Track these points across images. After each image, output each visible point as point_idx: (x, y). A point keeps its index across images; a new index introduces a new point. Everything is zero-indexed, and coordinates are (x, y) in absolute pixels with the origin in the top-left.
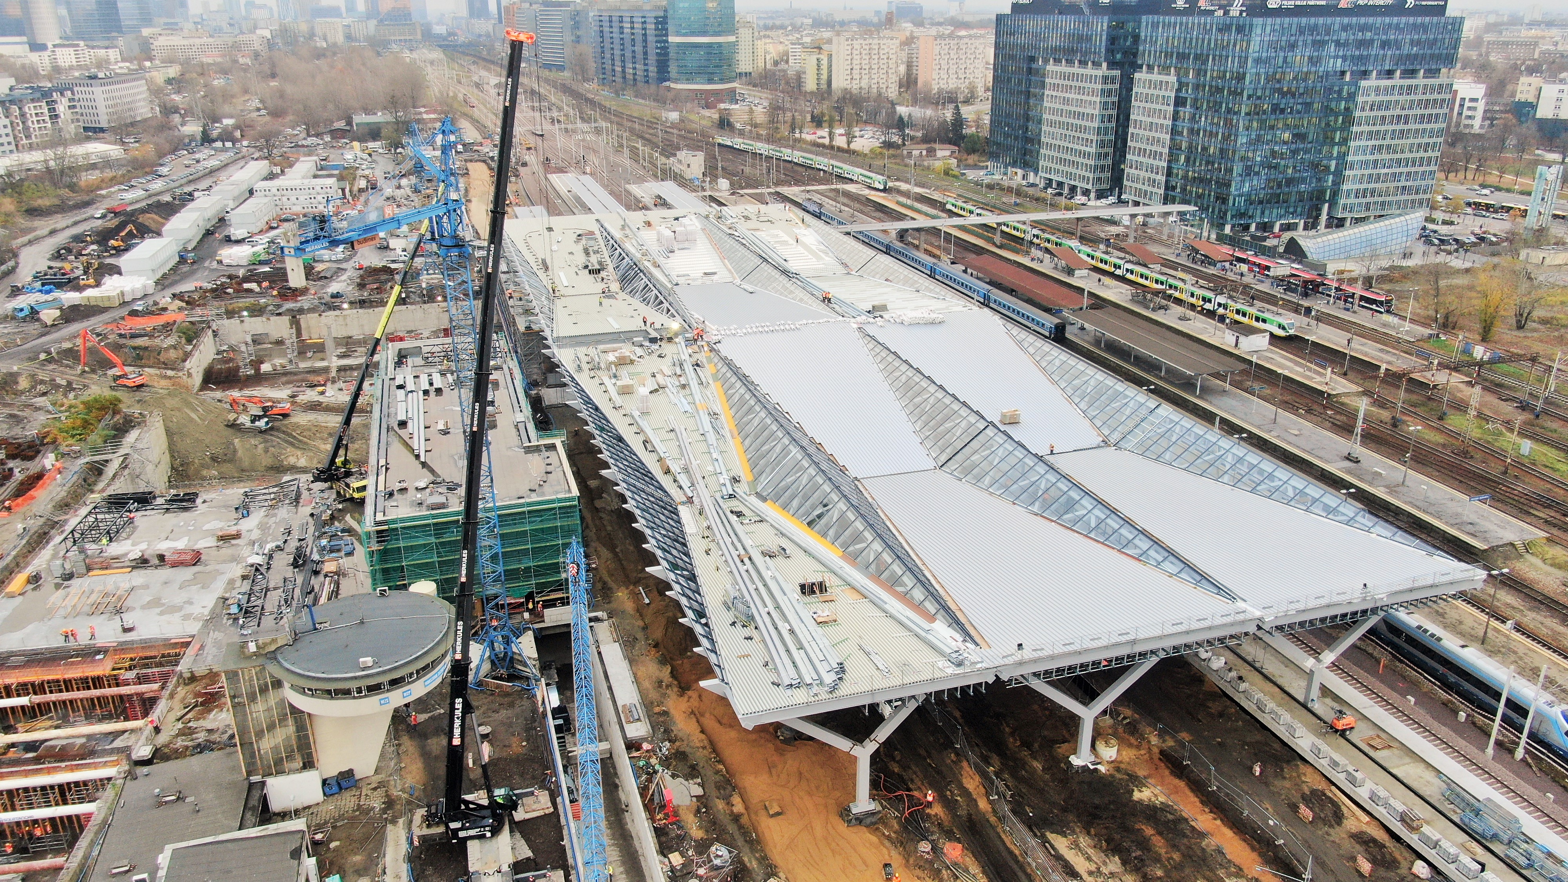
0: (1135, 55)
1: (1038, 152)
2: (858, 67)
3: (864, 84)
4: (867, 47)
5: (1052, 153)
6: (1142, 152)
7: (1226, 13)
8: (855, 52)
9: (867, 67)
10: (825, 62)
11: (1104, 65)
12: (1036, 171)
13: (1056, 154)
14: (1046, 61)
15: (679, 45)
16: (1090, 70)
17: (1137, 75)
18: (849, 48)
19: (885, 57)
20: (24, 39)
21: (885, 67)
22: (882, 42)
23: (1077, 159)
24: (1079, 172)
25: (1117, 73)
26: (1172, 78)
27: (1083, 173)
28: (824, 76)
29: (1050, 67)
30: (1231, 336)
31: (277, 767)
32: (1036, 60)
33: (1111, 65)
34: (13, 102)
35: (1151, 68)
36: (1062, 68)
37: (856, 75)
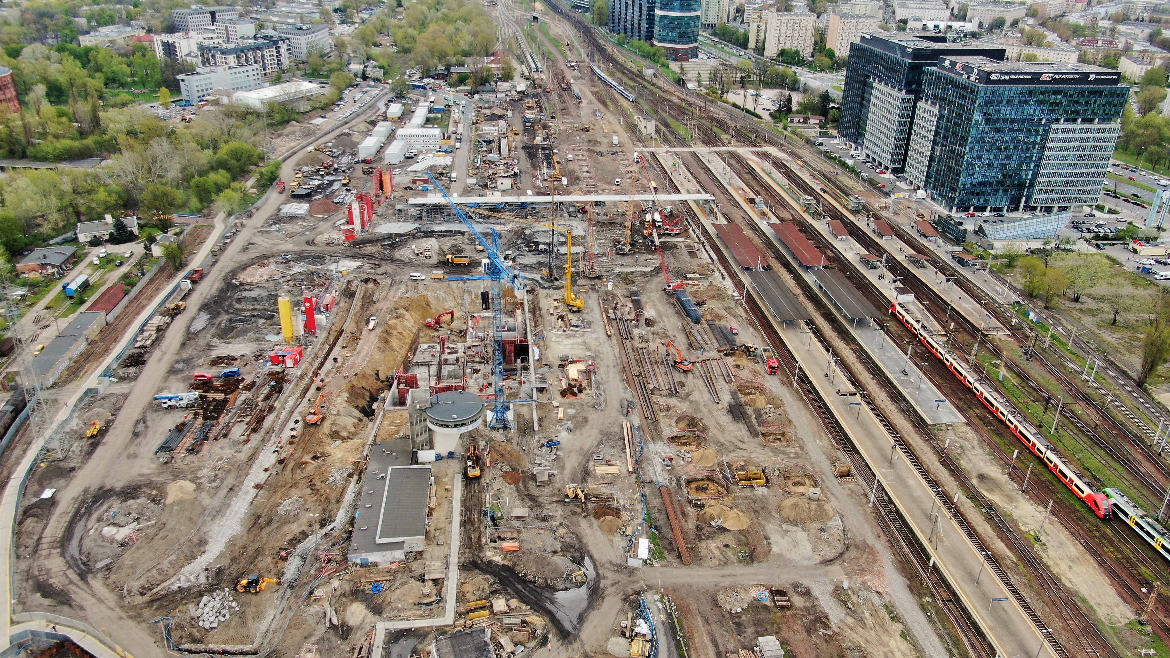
0: (921, 89)
1: (864, 136)
2: (784, 35)
3: (787, 47)
4: (792, 22)
6: (916, 151)
7: (969, 77)
8: (783, 25)
9: (790, 35)
10: (763, 28)
11: (904, 91)
12: (862, 146)
13: (873, 140)
14: (874, 79)
15: (661, 17)
16: (895, 93)
17: (920, 102)
18: (779, 22)
19: (804, 28)
21: (803, 35)
22: (803, 18)
23: (883, 146)
24: (884, 154)
25: (912, 96)
26: (936, 110)
28: (761, 38)
29: (876, 84)
30: (895, 293)
31: (422, 447)
32: (869, 77)
33: (907, 92)
34: (258, 48)
35: (927, 101)
36: (882, 87)
37: (782, 40)
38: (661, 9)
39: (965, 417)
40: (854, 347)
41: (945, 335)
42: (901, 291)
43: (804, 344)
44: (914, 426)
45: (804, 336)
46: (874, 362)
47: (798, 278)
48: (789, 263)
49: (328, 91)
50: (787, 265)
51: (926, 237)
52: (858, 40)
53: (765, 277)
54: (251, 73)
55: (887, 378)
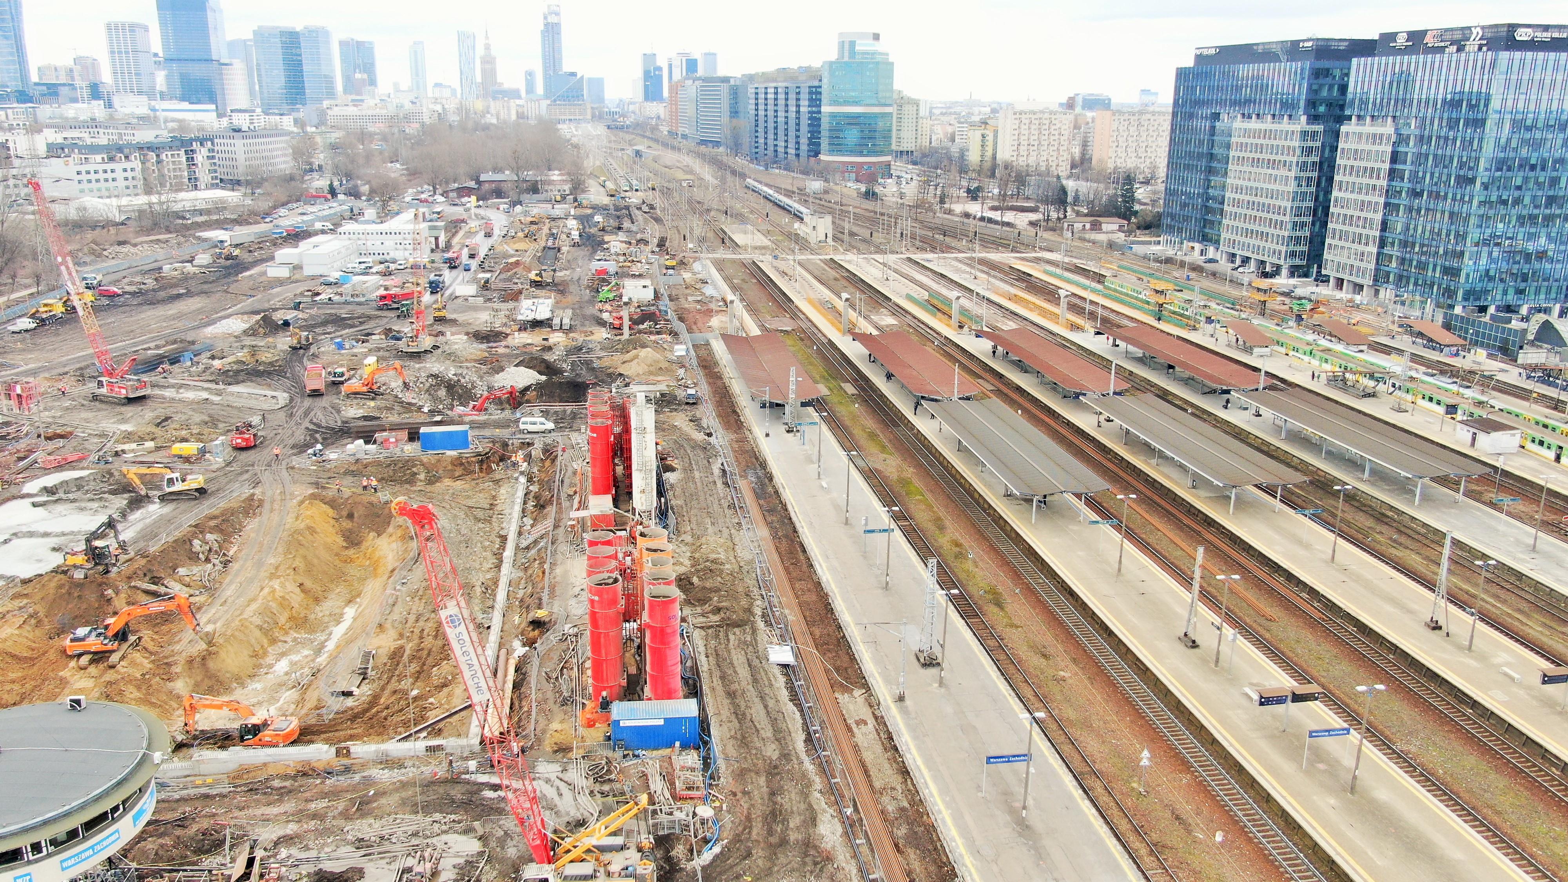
0: (1342, 107)
1: (1220, 223)
2: (1026, 143)
3: (1032, 161)
4: (1037, 122)
5: (1236, 223)
6: (1349, 220)
7: (1460, 49)
8: (1023, 127)
9: (1036, 143)
10: (990, 138)
11: (1304, 119)
12: (1217, 242)
13: (1241, 225)
14: (1232, 116)
15: (833, 116)
17: (1344, 129)
18: (1017, 122)
19: (1056, 133)
21: (1056, 143)
22: (1053, 117)
23: (1266, 230)
24: (1268, 245)
25: (1319, 128)
26: (1389, 130)
27: (1274, 246)
28: (989, 153)
29: (1237, 124)
30: (1463, 433)
33: (1313, 120)
34: (151, 149)
35: (1362, 119)
36: (1252, 124)
37: (1023, 151)
51: (1439, 349)
52: (1190, 63)
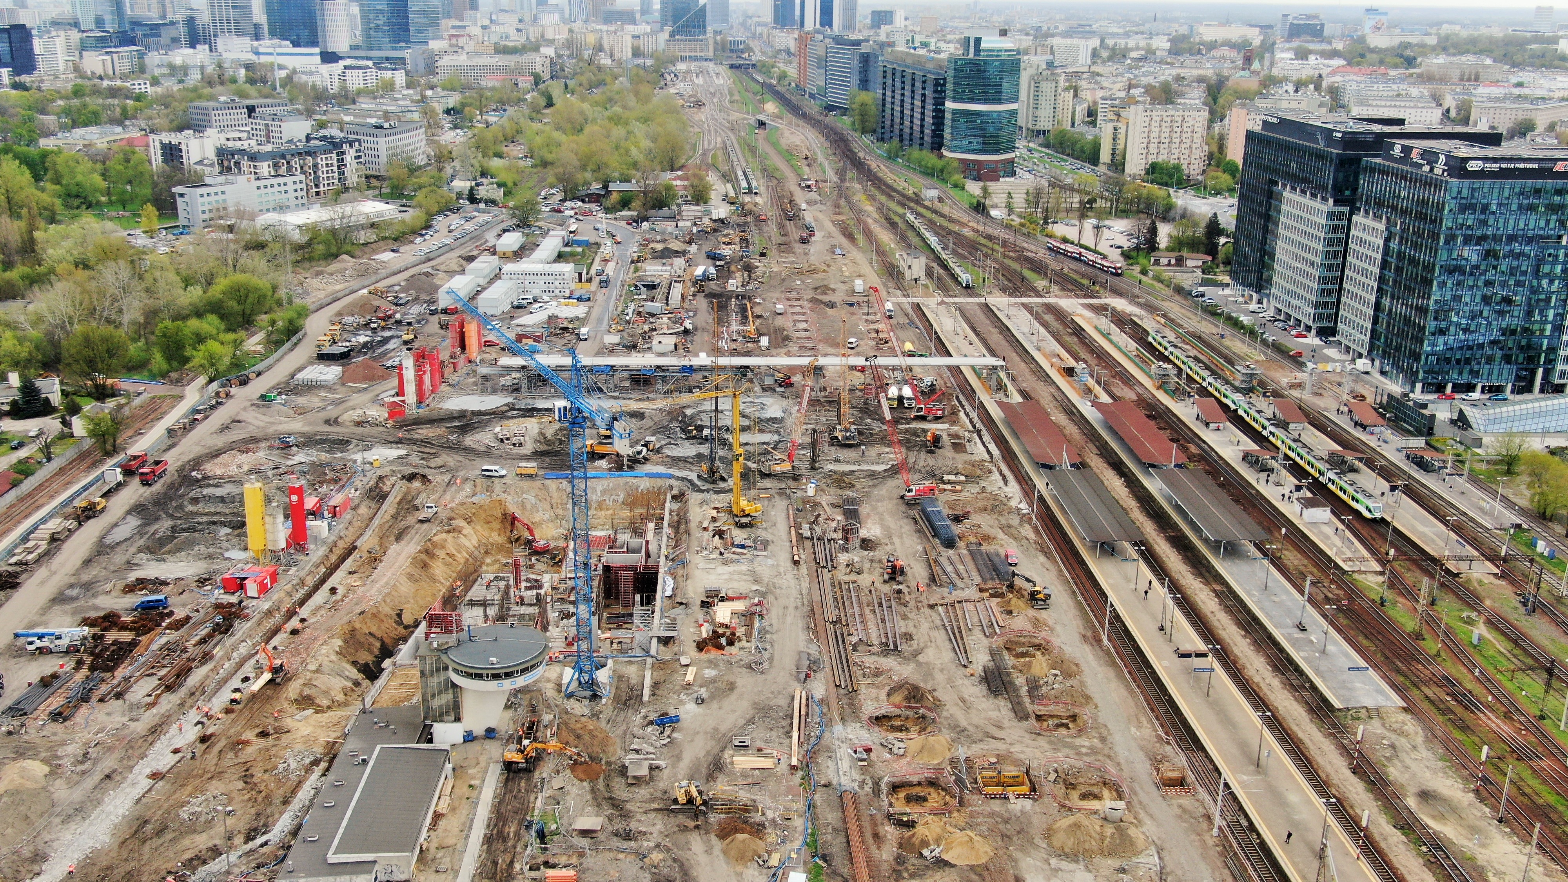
0: (1355, 196)
1: (1272, 279)
2: (1156, 140)
3: (1162, 159)
4: (1168, 119)
5: (1282, 282)
6: (1354, 296)
7: (1432, 170)
8: (1154, 124)
9: (1167, 141)
10: (1122, 131)
11: (1331, 201)
12: (1269, 295)
13: (1285, 284)
14: (1284, 186)
15: (955, 112)
16: (1317, 204)
17: (1356, 217)
18: (1147, 119)
19: (1189, 130)
20: (317, 50)
21: (1188, 141)
22: (1186, 114)
23: (1302, 292)
24: (1302, 306)
25: (1340, 210)
26: (1382, 226)
27: (1307, 308)
28: (1121, 147)
29: (1287, 194)
30: (1297, 507)
31: (440, 717)
32: (1276, 183)
33: (1336, 202)
34: (308, 153)
35: (1367, 212)
36: (1296, 197)
37: (1153, 149)
38: (955, 99)
39: (1404, 698)
40: (1218, 587)
41: (1382, 573)
42: (1308, 503)
43: (1128, 580)
44: (1311, 710)
45: (1130, 568)
46: (1249, 612)
47: (1132, 483)
48: (1122, 462)
49: (412, 216)
50: (1118, 466)
51: (1364, 427)
52: (1258, 128)
53: (1074, 479)
54: (290, 187)
55: (1270, 637)
